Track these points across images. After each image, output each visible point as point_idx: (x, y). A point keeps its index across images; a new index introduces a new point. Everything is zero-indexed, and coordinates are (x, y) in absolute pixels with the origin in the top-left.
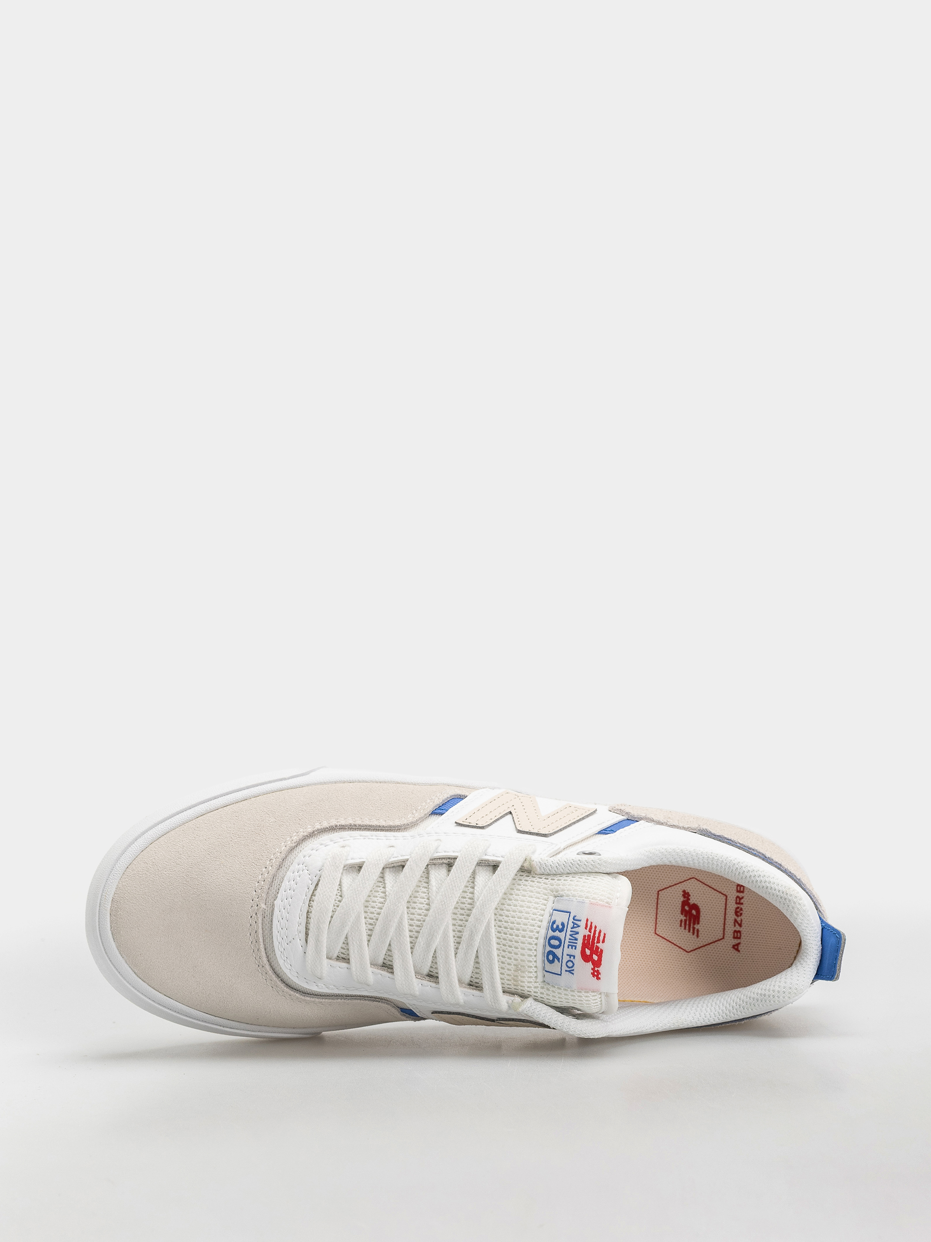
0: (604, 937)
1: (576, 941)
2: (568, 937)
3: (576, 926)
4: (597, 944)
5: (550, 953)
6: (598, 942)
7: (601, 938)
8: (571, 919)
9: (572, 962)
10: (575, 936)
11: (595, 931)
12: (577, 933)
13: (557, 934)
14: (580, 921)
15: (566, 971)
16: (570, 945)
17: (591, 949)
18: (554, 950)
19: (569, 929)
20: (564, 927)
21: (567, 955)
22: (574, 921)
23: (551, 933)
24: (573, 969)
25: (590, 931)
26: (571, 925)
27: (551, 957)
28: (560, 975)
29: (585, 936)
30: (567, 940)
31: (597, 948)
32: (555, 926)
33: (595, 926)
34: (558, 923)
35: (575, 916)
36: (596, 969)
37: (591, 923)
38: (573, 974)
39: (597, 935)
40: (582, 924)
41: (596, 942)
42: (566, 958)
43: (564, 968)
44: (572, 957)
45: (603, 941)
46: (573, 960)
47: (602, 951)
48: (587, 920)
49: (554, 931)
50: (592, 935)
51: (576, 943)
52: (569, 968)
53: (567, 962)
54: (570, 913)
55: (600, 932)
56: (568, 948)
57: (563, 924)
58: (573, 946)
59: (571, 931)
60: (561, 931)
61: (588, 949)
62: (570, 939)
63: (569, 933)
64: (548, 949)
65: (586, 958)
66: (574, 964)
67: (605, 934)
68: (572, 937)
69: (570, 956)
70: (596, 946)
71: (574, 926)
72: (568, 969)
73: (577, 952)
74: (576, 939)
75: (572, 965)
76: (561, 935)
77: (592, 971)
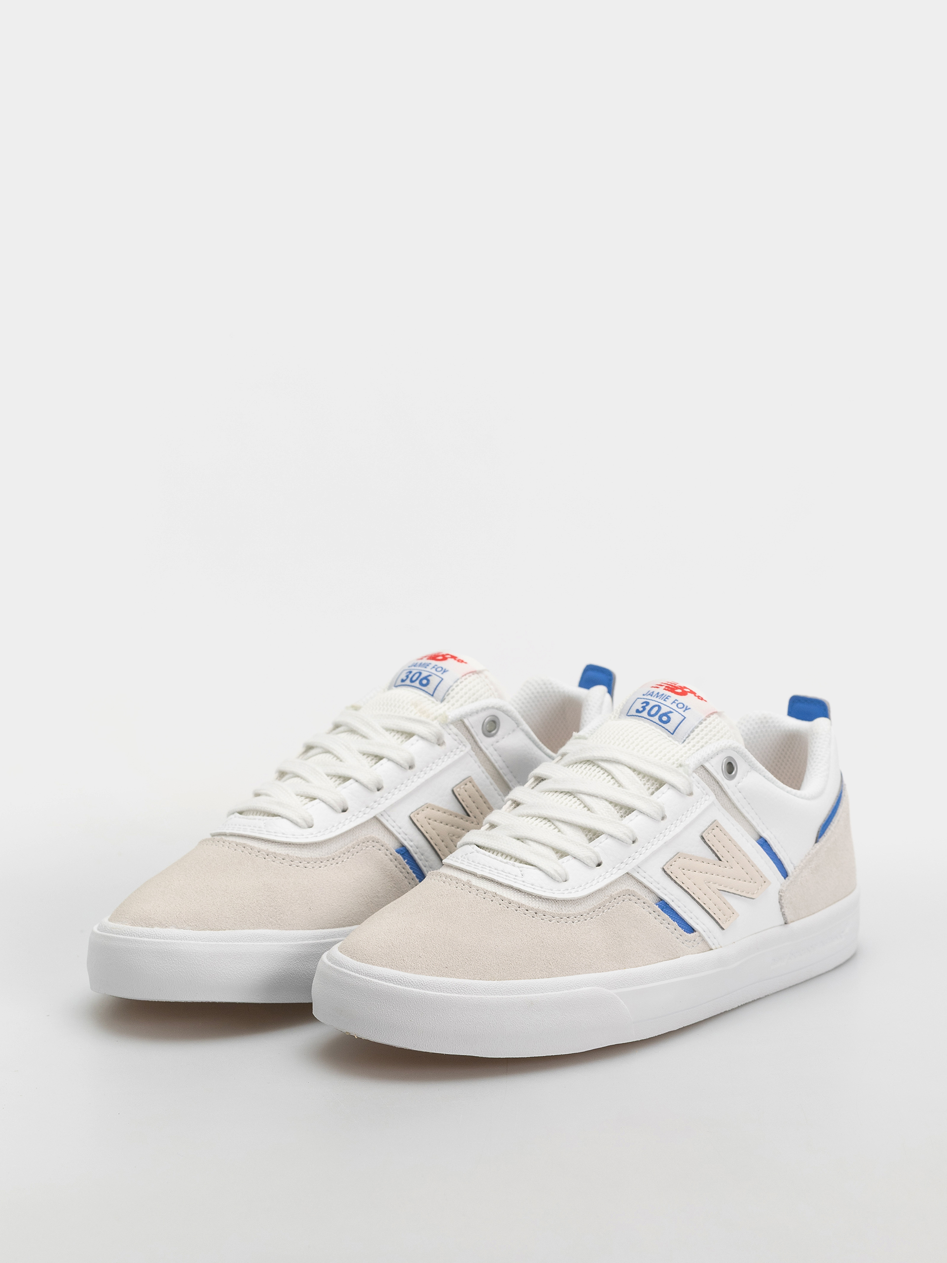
15: (684, 711)
18: (661, 713)
28: (685, 718)
38: (689, 709)
52: (683, 707)
53: (677, 706)
64: (656, 719)
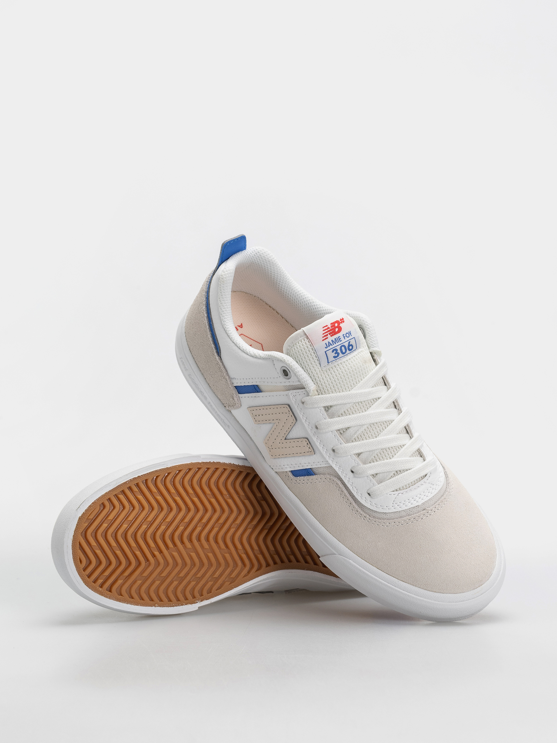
0: (325, 327)
1: (336, 338)
2: (337, 344)
3: (330, 344)
4: (330, 327)
5: (350, 350)
6: (329, 328)
7: (326, 328)
8: (329, 348)
9: (346, 335)
10: (334, 341)
11: (325, 333)
12: (332, 341)
13: (339, 351)
14: (326, 344)
16: (340, 340)
17: (334, 329)
19: (333, 346)
20: (334, 349)
21: (345, 339)
22: (328, 346)
23: (341, 355)
24: (348, 333)
25: (327, 335)
26: (331, 347)
27: (351, 347)
29: (331, 336)
30: (339, 343)
31: (331, 327)
32: (336, 355)
33: (323, 334)
34: (333, 354)
35: (326, 348)
36: (340, 322)
37: (323, 337)
39: (327, 331)
40: (326, 341)
41: (330, 329)
42: (347, 339)
43: (350, 337)
44: (344, 336)
45: (327, 326)
46: (345, 334)
47: (331, 324)
48: (323, 340)
49: (338, 354)
50: (328, 333)
51: (337, 338)
54: (325, 352)
55: (324, 330)
56: (341, 341)
57: (333, 351)
58: (339, 339)
59: (334, 344)
60: (336, 350)
61: (335, 331)
62: (337, 343)
63: (335, 345)
65: (340, 329)
66: (347, 333)
67: (323, 328)
68: (335, 342)
69: (344, 337)
70: (331, 328)
71: (330, 345)
72: (350, 335)
73: (340, 334)
74: (335, 339)
75: (347, 334)
76: (338, 348)
77: (343, 323)
